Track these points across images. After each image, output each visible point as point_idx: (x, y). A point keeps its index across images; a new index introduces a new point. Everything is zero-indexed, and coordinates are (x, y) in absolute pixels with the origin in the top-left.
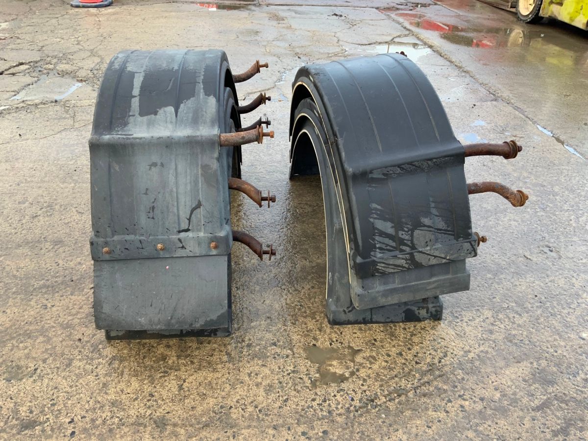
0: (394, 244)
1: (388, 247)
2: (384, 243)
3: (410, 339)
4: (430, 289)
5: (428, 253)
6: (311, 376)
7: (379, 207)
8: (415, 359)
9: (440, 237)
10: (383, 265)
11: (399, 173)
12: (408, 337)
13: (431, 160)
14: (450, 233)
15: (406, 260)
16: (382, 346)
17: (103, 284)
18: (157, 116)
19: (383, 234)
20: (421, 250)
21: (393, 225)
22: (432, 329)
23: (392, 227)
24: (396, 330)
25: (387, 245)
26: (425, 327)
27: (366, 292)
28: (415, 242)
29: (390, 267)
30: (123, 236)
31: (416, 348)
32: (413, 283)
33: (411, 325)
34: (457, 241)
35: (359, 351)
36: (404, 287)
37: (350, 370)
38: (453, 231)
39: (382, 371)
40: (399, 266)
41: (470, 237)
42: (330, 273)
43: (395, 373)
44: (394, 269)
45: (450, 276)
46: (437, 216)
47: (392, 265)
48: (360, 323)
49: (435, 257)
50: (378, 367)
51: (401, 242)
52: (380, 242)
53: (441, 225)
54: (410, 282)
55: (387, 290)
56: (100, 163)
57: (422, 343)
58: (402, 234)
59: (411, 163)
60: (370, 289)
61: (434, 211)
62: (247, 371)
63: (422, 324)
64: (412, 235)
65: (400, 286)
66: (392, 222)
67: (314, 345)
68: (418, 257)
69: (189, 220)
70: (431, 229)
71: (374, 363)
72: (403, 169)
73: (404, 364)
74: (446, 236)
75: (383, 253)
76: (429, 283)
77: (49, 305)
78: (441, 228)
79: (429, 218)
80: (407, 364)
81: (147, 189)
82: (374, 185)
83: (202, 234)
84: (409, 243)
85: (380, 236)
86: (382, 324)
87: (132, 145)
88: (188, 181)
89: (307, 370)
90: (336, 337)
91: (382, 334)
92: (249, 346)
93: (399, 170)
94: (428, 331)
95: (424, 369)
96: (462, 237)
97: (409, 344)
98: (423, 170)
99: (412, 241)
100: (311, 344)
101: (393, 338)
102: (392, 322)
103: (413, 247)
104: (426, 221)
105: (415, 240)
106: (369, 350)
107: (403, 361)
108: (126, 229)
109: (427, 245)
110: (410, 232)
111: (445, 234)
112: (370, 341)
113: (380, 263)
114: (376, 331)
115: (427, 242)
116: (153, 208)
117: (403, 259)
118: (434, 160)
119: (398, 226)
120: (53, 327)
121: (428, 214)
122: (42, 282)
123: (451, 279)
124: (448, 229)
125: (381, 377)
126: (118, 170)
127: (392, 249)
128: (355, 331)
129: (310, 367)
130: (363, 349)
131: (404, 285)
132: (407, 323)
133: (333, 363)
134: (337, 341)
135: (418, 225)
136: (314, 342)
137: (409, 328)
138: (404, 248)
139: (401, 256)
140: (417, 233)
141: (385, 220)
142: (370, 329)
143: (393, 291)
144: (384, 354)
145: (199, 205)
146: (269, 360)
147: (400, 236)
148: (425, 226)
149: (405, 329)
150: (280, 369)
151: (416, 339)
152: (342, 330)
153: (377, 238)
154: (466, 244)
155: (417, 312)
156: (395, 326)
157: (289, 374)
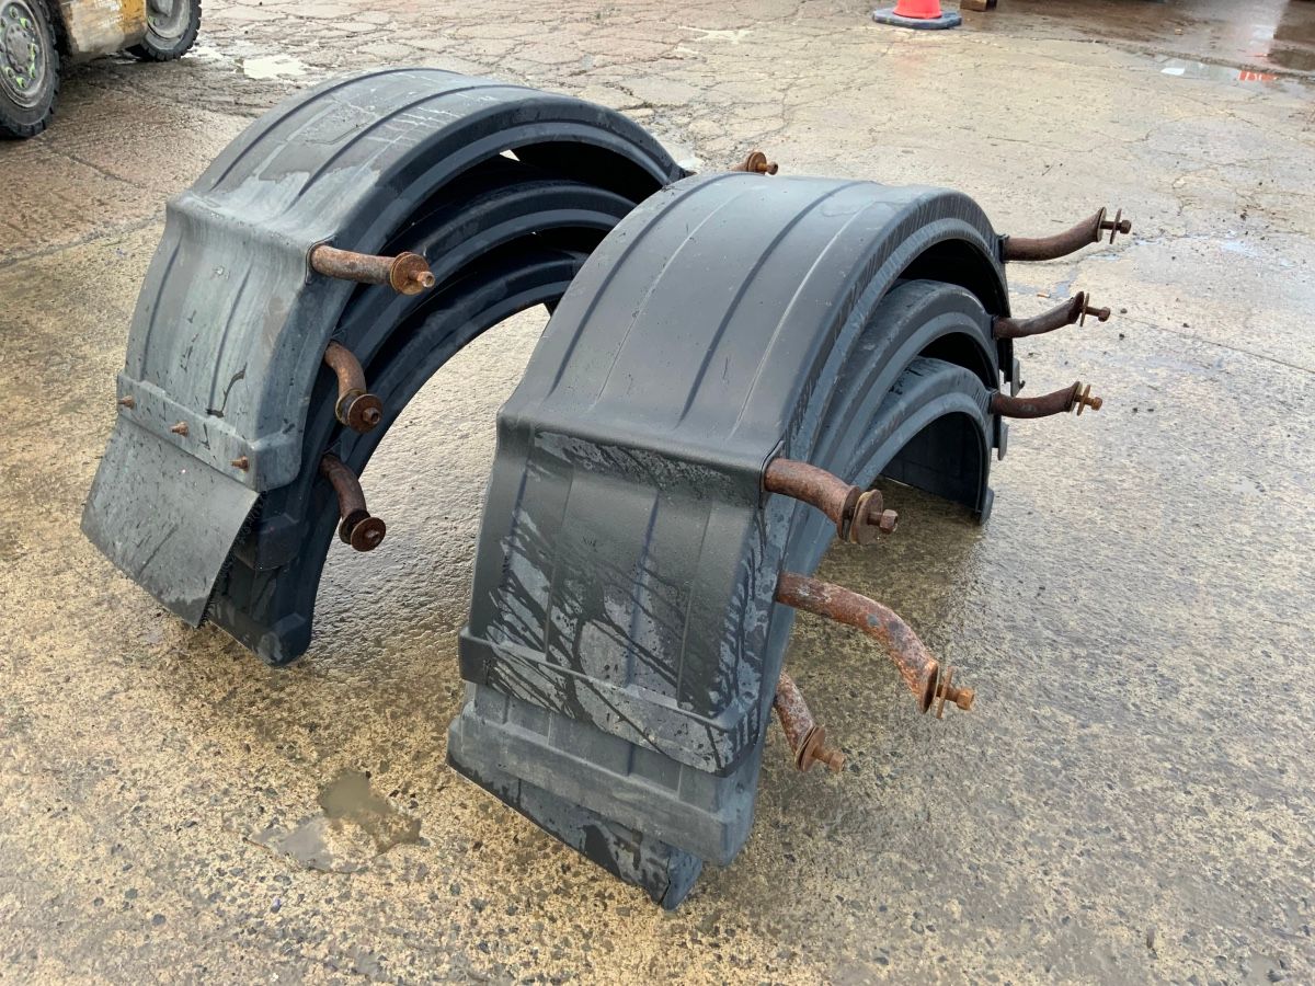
0: (540, 633)
1: (527, 634)
2: (519, 618)
3: (544, 896)
4: (622, 802)
5: (606, 696)
6: (281, 819)
7: (533, 527)
8: (492, 937)
9: (644, 672)
10: (508, 671)
11: (599, 464)
12: (545, 889)
13: (674, 458)
14: (667, 673)
15: (557, 686)
16: (472, 866)
18: (279, 186)
19: (521, 593)
20: (591, 679)
21: (548, 584)
22: (619, 911)
23: (545, 589)
24: (546, 856)
25: (526, 628)
26: (611, 897)
27: (479, 718)
28: (583, 654)
29: (522, 683)
30: (151, 385)
31: (528, 920)
32: (583, 761)
33: (590, 868)
34: (680, 706)
35: (422, 841)
36: (560, 758)
37: (353, 861)
38: (676, 675)
39: (399, 906)
40: (541, 693)
41: (711, 713)
43: (413, 928)
44: (532, 696)
45: (673, 796)
46: (646, 611)
47: (526, 681)
48: (496, 793)
49: (623, 718)
50: (402, 894)
51: (554, 635)
52: (513, 613)
53: (651, 640)
54: (578, 755)
55: (525, 742)
57: (553, 920)
58: (559, 618)
59: (626, 449)
60: (489, 717)
61: (645, 599)
62: (213, 738)
63: (609, 884)
64: (578, 632)
65: (553, 749)
66: (548, 577)
67: (368, 775)
68: (582, 693)
69: (226, 394)
70: (623, 639)
71: (408, 883)
72: (609, 456)
73: (458, 929)
74: (657, 675)
75: (515, 642)
76: (620, 784)
78: (649, 649)
79: (624, 608)
80: (462, 933)
81: (195, 313)
82: (542, 469)
83: (233, 432)
84: (569, 646)
85: (517, 596)
86: (536, 827)
88: (247, 320)
89: (290, 806)
90: (421, 789)
91: (509, 845)
92: (278, 703)
93: (599, 458)
94: (605, 909)
95: (477, 967)
96: (692, 702)
97: (533, 900)
98: (653, 480)
99: (576, 649)
100: (365, 770)
101: (515, 868)
102: (556, 834)
103: (576, 663)
104: (617, 612)
105: (582, 646)
106: (438, 853)
107: (463, 922)
108: (158, 373)
109: (608, 677)
110: (575, 621)
111: (656, 670)
112: (467, 840)
113: (504, 662)
114: (507, 830)
115: (607, 668)
116: (191, 350)
117: (550, 680)
118: (683, 465)
119: (558, 595)
121: (626, 596)
123: (672, 806)
124: (666, 662)
125: (381, 914)
126: (183, 264)
127: (534, 642)
128: (468, 802)
129: (304, 804)
130: (433, 844)
131: (562, 753)
132: (588, 862)
133: (345, 826)
134: (413, 796)
135: (595, 613)
136: (374, 770)
137: (576, 874)
138: (557, 654)
139: (547, 671)
140: (589, 630)
141: (535, 562)
142: (500, 820)
143: (535, 752)
144: (451, 882)
145: (240, 376)
146: (267, 745)
147: (554, 618)
148: (610, 622)
149: (566, 869)
150: (259, 771)
151: (553, 905)
152: (452, 784)
153: (510, 598)
154: (696, 725)
155: (613, 848)
156: (556, 849)
157: (257, 789)
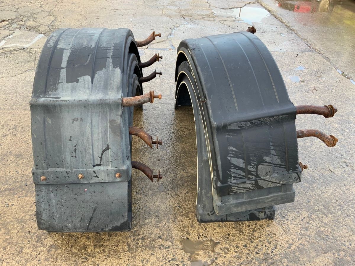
0: (244, 174)
1: (240, 176)
2: (237, 174)
3: (252, 234)
4: (268, 202)
5: (267, 180)
6: (184, 263)
7: (235, 149)
8: (255, 250)
9: (276, 169)
10: (236, 188)
11: (250, 126)
12: (251, 233)
13: (272, 117)
14: (283, 166)
15: (252, 184)
16: (234, 240)
17: (42, 200)
18: (79, 84)
19: (236, 167)
20: (262, 178)
21: (244, 161)
22: (267, 226)
23: (244, 163)
24: (243, 227)
25: (239, 175)
26: (263, 225)
27: (224, 205)
28: (259, 173)
29: (241, 189)
30: (54, 169)
31: (256, 241)
32: (256, 199)
33: (253, 223)
34: (288, 172)
35: (218, 243)
36: (250, 201)
37: (211, 258)
38: (286, 166)
39: (233, 259)
40: (247, 188)
41: (297, 170)
42: (199, 188)
43: (241, 261)
44: (243, 190)
45: (281, 194)
46: (274, 155)
47: (242, 188)
48: (219, 221)
49: (272, 182)
50: (230, 257)
51: (250, 173)
52: (234, 173)
53: (278, 161)
54: (254, 198)
55: (238, 203)
56: (38, 117)
57: (260, 237)
58: (250, 168)
59: (258, 119)
60: (226, 203)
61: (273, 152)
62: (141, 259)
63: (261, 222)
64: (257, 168)
65: (247, 200)
66: (243, 159)
67: (188, 238)
68: (260, 182)
69: (101, 158)
70: (270, 164)
71: (227, 253)
72: (252, 123)
73: (248, 254)
74: (280, 168)
75: (236, 180)
76: (268, 198)
77: (10, 204)
78: (277, 163)
79: (269, 157)
80: (250, 254)
81: (71, 137)
82: (231, 134)
83: (110, 168)
84: (255, 173)
85: (235, 168)
86: (234, 222)
87: (60, 106)
88: (100, 131)
89: (182, 258)
90: (202, 232)
91: (234, 230)
92: (143, 238)
93: (249, 124)
94: (265, 228)
95: (261, 258)
96: (291, 170)
97: (252, 238)
98: (266, 124)
99: (257, 172)
100: (185, 238)
101: (241, 233)
102: (240, 221)
103: (257, 176)
104: (267, 159)
105: (258, 171)
106: (224, 243)
107: (248, 252)
108: (57, 164)
109: (267, 175)
110: (255, 167)
111: (280, 167)
112: (225, 235)
113: (234, 186)
114: (229, 227)
115: (267, 173)
116: (75, 150)
117: (250, 184)
118: (275, 117)
119: (248, 162)
120: (12, 221)
121: (268, 154)
122: (6, 187)
123: (282, 195)
124: (283, 164)
125: (232, 264)
126: (51, 123)
127: (242, 177)
128: (215, 227)
129: (184, 256)
130: (221, 242)
131: (250, 200)
132: (251, 222)
133: (199, 253)
134: (203, 235)
135: (261, 161)
136: (187, 236)
137: (252, 226)
138: (251, 177)
139: (248, 182)
140: (260, 167)
141: (238, 157)
142: (225, 226)
143: (242, 204)
144: (234, 246)
145: (107, 148)
146: (156, 250)
147: (249, 169)
148: (266, 162)
149: (249, 226)
150: (163, 257)
151: (256, 234)
152: (206, 226)
153: (232, 170)
154: (294, 174)
155: (257, 215)
156: (242, 224)
157: (169, 261)
